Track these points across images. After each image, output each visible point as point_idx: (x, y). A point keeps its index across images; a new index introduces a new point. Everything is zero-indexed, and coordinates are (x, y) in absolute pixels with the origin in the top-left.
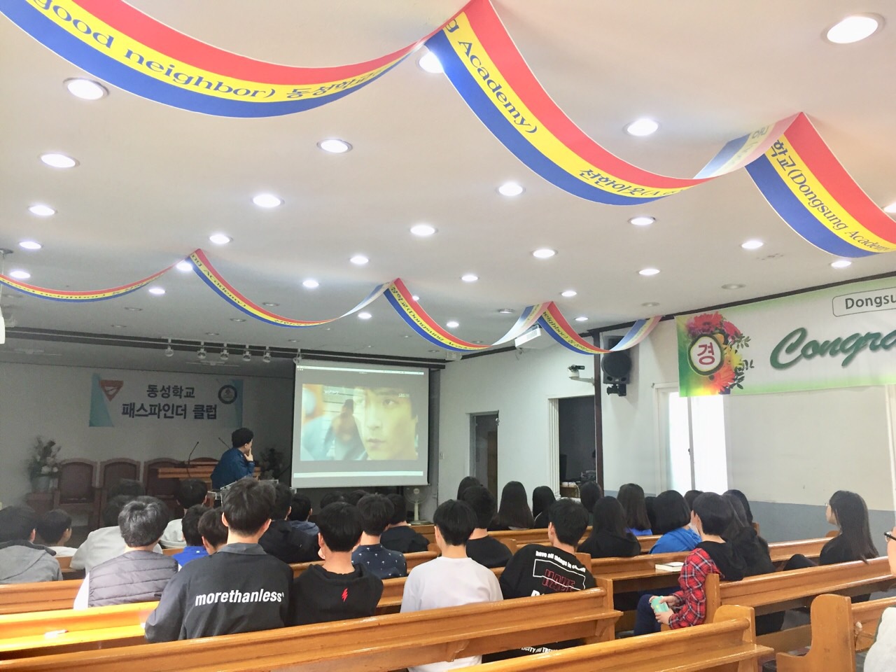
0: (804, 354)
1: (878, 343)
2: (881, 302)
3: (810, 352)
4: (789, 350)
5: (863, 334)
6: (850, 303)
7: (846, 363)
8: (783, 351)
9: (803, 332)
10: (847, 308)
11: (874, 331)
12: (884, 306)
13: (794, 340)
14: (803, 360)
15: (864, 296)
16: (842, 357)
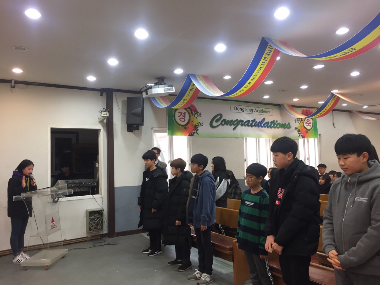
0: (221, 124)
1: (243, 124)
2: (244, 110)
3: (223, 123)
4: (217, 121)
5: (239, 120)
6: (236, 108)
7: (234, 129)
8: (214, 121)
9: (221, 115)
10: (235, 110)
11: (242, 120)
12: (244, 112)
13: (218, 117)
14: (221, 126)
15: (240, 107)
16: (233, 127)
